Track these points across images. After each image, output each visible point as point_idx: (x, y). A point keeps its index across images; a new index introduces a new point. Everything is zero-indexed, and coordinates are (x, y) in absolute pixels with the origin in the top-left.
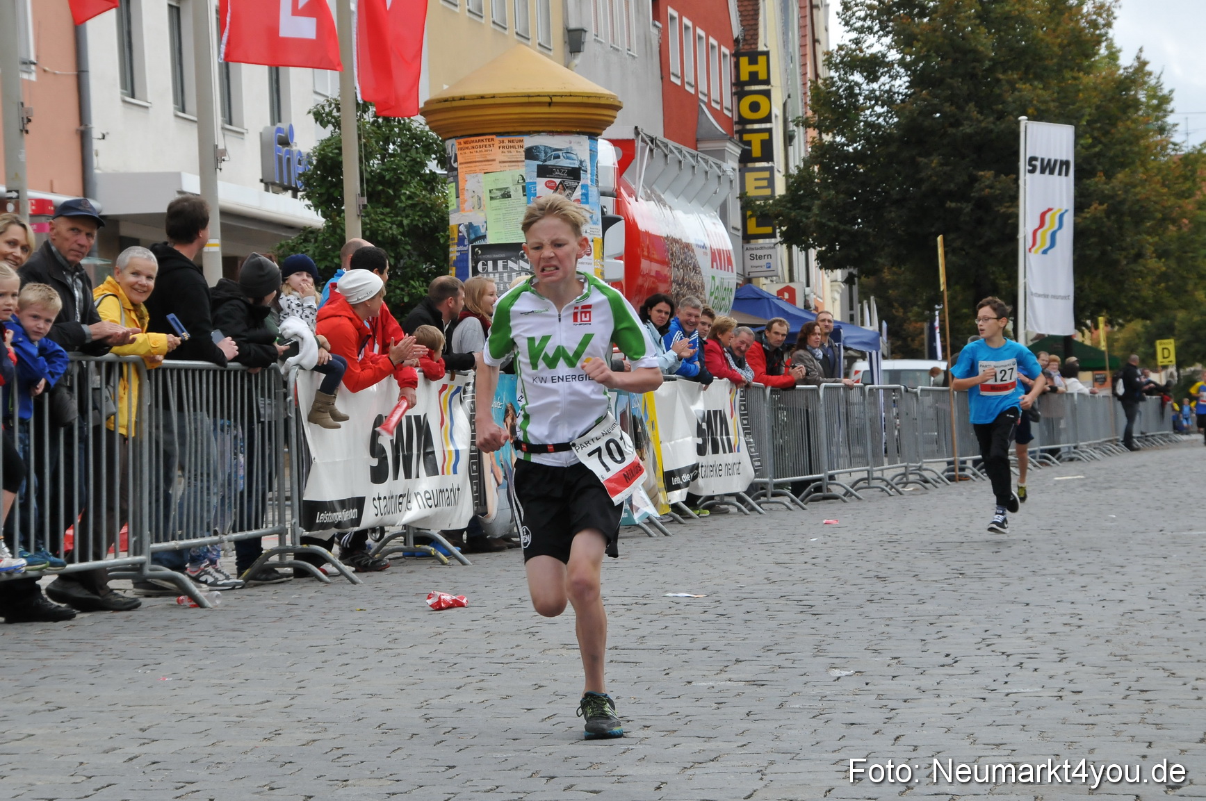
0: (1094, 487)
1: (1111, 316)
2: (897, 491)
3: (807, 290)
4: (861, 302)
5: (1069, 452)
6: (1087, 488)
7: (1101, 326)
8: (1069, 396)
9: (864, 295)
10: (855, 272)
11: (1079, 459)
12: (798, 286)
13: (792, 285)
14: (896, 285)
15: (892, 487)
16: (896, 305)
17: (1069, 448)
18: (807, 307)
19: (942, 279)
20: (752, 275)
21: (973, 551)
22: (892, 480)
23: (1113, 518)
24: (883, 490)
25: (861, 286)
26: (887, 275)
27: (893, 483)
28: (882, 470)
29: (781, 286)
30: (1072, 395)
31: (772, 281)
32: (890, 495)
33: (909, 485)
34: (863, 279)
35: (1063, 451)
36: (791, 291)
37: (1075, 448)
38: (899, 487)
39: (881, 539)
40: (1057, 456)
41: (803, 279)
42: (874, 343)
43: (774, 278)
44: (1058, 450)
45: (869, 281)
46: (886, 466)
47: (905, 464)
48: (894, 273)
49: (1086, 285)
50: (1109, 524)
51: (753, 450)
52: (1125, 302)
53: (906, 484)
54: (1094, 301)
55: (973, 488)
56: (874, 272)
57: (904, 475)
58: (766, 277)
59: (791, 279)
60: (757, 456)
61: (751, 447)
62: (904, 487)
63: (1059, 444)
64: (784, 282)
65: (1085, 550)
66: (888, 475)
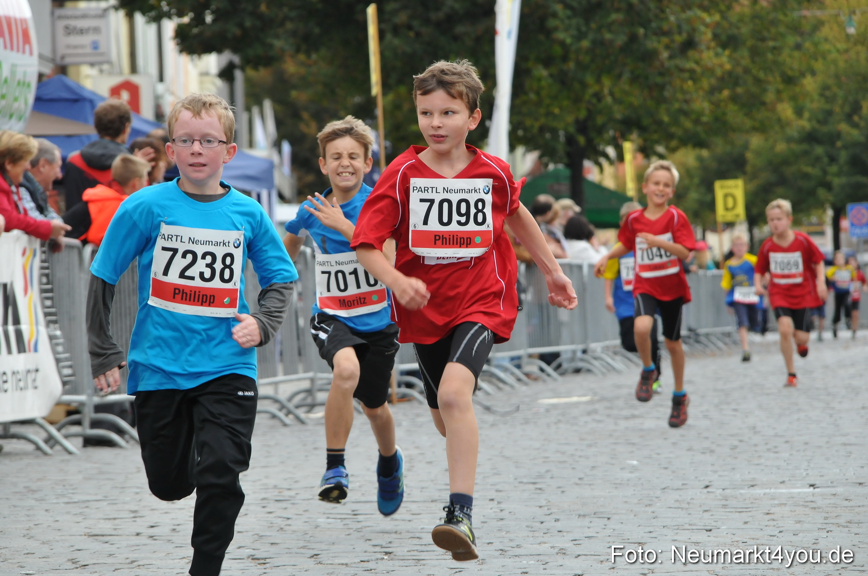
0: (609, 416)
1: (645, 140)
2: (298, 418)
3: (160, 88)
4: (248, 109)
5: (572, 359)
6: (597, 417)
7: (628, 157)
8: (575, 270)
9: (254, 98)
10: (236, 59)
11: (589, 371)
12: (145, 81)
13: (135, 79)
14: (304, 83)
15: (289, 412)
16: (305, 115)
17: (574, 352)
18: (159, 115)
19: (375, 77)
20: (68, 60)
21: (411, 517)
22: (290, 399)
23: (633, 466)
24: (274, 416)
25: (248, 81)
26: (291, 67)
27: (291, 406)
28: (276, 384)
29: (116, 81)
30: (580, 267)
31: (101, 71)
32: (285, 425)
33: (317, 409)
34: (251, 72)
35: (563, 358)
36: (134, 90)
37: (584, 352)
38: (301, 413)
39: (263, 495)
40: (555, 364)
41: (153, 70)
42: (264, 177)
43: (105, 67)
44: (556, 355)
45: (263, 74)
46: (280, 378)
47: (310, 374)
48: (303, 64)
49: (606, 91)
50: (626, 475)
51: (60, 349)
52: (666, 119)
53: (312, 407)
54: (618, 116)
55: (418, 415)
56: (267, 60)
57: (309, 392)
58: (92, 65)
59: (134, 69)
60: (67, 359)
61: (57, 344)
62: (309, 412)
63: (558, 344)
64: (121, 73)
65: (584, 516)
66: (284, 392)
